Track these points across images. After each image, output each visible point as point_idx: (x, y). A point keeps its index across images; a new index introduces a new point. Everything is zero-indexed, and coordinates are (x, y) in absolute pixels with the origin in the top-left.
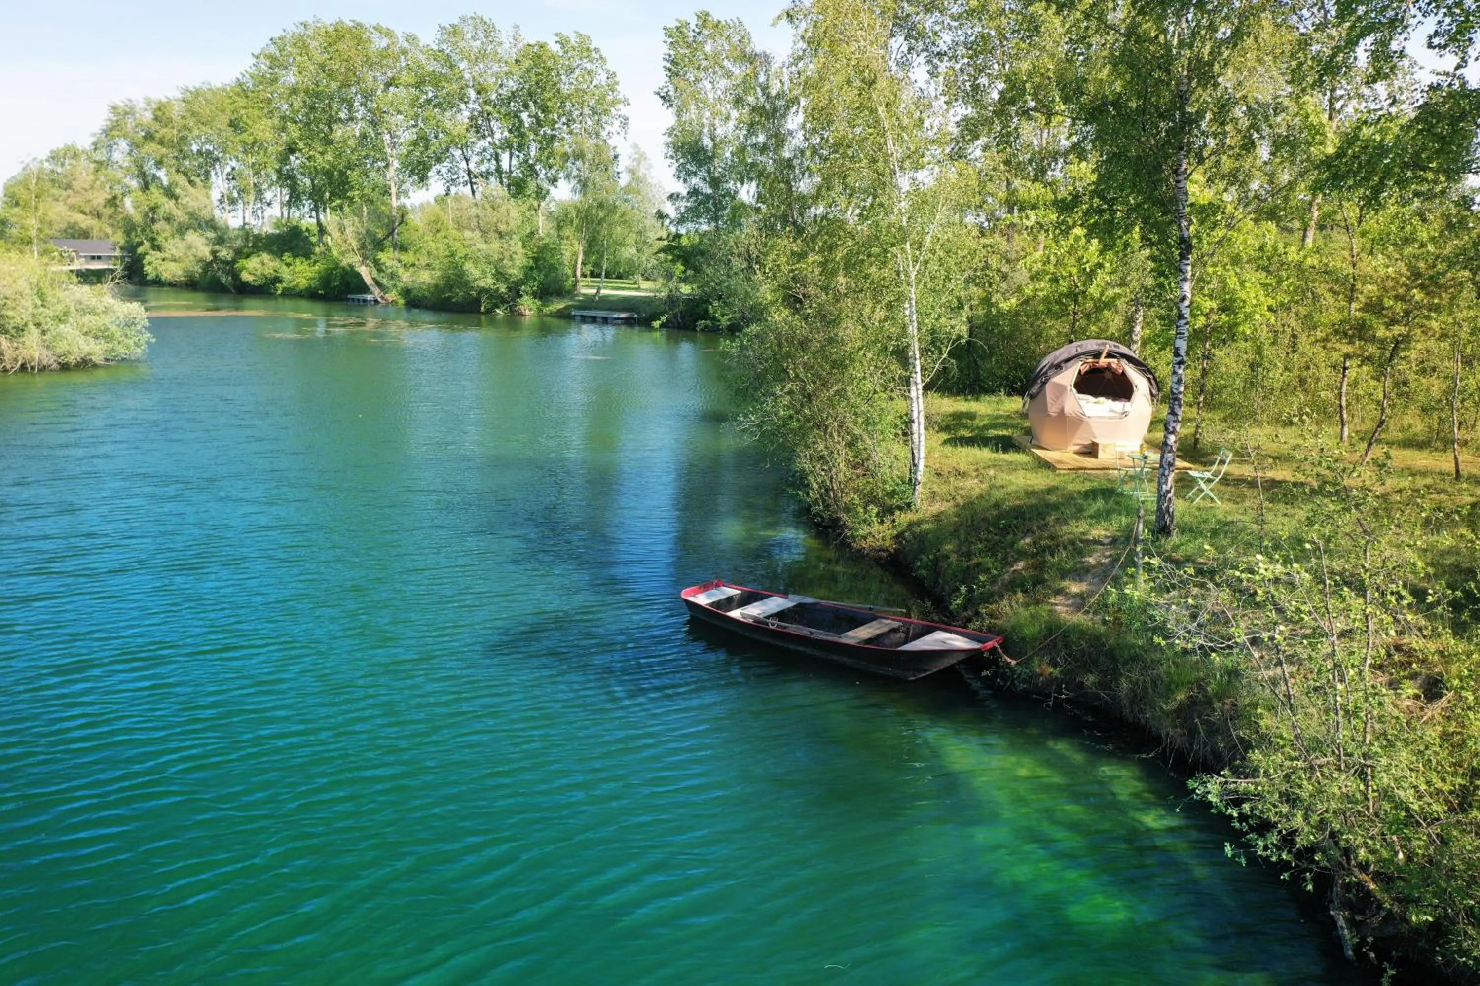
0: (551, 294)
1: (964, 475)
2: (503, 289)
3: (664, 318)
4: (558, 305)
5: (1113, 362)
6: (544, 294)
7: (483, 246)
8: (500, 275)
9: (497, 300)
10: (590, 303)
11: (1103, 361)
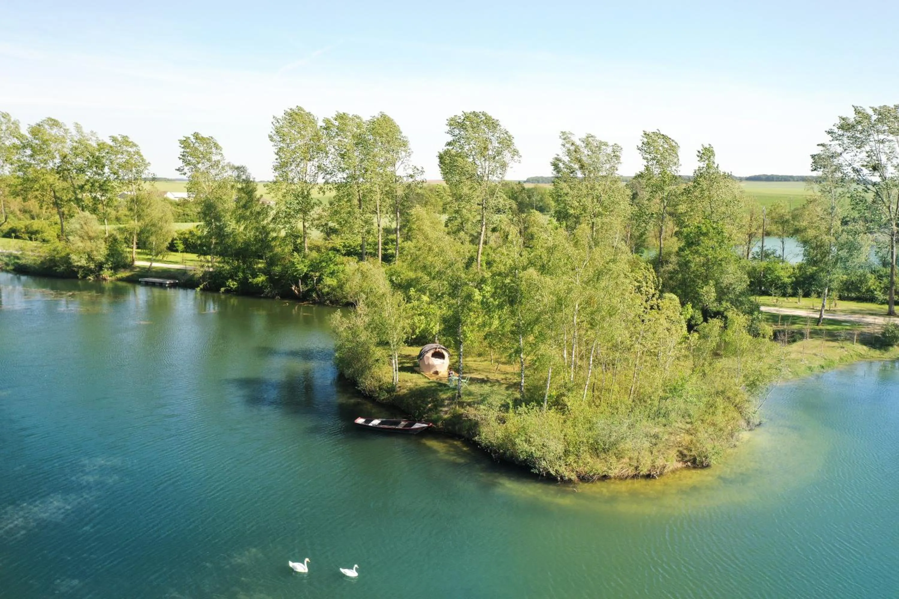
0: (120, 268)
1: (407, 381)
2: (92, 266)
3: (201, 286)
4: (124, 274)
5: (440, 350)
6: (116, 268)
7: (80, 244)
8: (90, 258)
9: (88, 271)
10: (147, 272)
11: (437, 350)
